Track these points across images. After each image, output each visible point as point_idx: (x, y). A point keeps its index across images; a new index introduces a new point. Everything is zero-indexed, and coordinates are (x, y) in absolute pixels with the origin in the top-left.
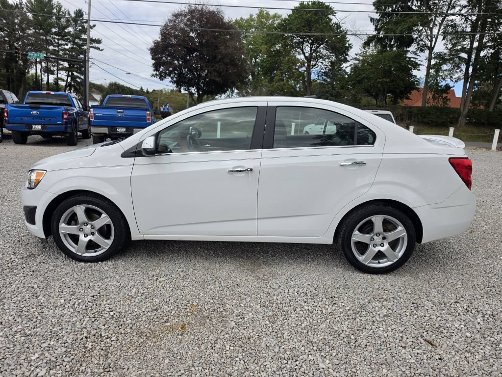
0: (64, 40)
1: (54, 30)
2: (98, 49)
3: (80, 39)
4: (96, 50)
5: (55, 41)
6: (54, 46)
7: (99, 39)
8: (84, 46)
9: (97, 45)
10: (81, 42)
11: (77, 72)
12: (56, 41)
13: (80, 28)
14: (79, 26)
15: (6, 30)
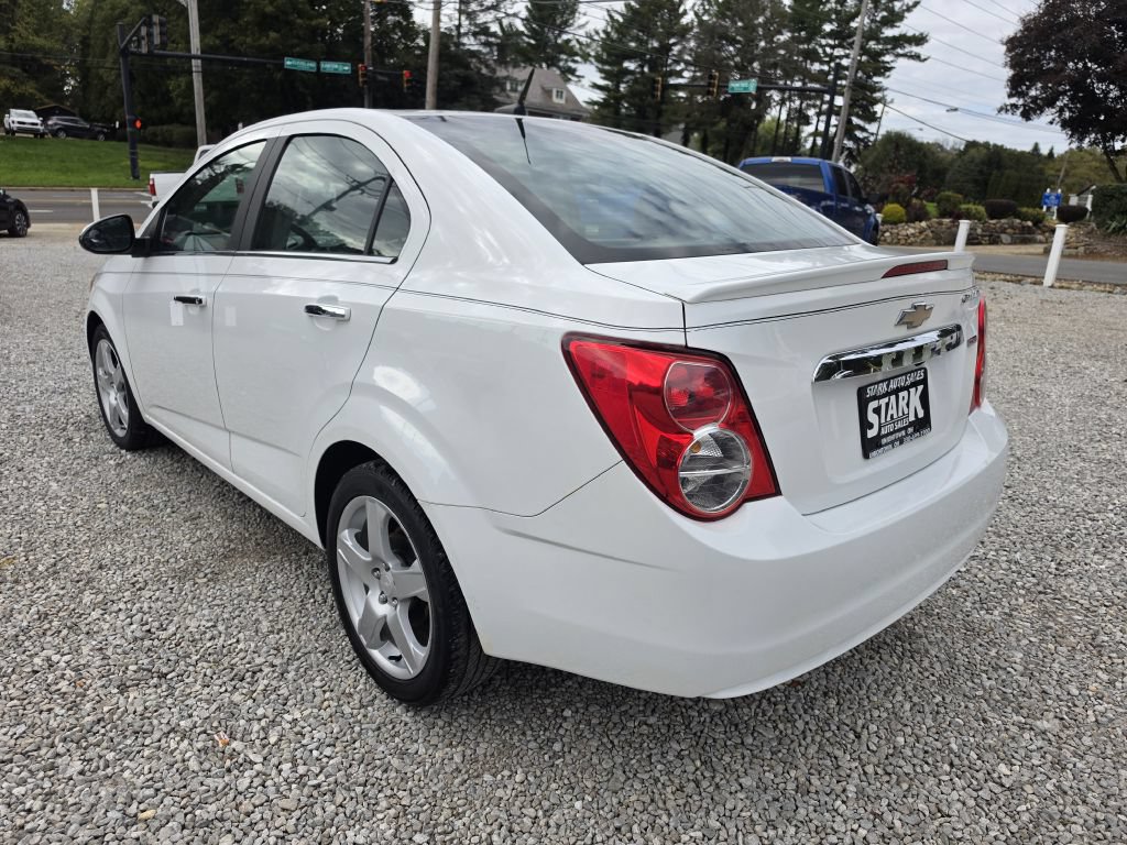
0: (844, 47)
1: (828, 27)
2: (917, 57)
3: (878, 41)
4: (912, 62)
5: (824, 52)
6: (822, 63)
7: (922, 34)
8: (884, 55)
9: (915, 49)
10: (880, 47)
11: (858, 116)
12: (828, 50)
13: (885, 14)
14: (884, 10)
15: (739, 42)
